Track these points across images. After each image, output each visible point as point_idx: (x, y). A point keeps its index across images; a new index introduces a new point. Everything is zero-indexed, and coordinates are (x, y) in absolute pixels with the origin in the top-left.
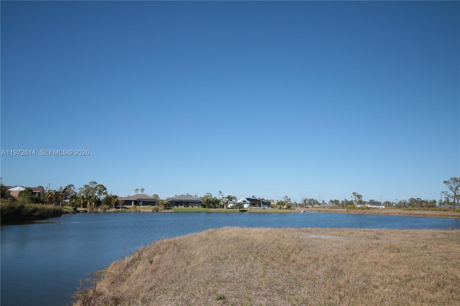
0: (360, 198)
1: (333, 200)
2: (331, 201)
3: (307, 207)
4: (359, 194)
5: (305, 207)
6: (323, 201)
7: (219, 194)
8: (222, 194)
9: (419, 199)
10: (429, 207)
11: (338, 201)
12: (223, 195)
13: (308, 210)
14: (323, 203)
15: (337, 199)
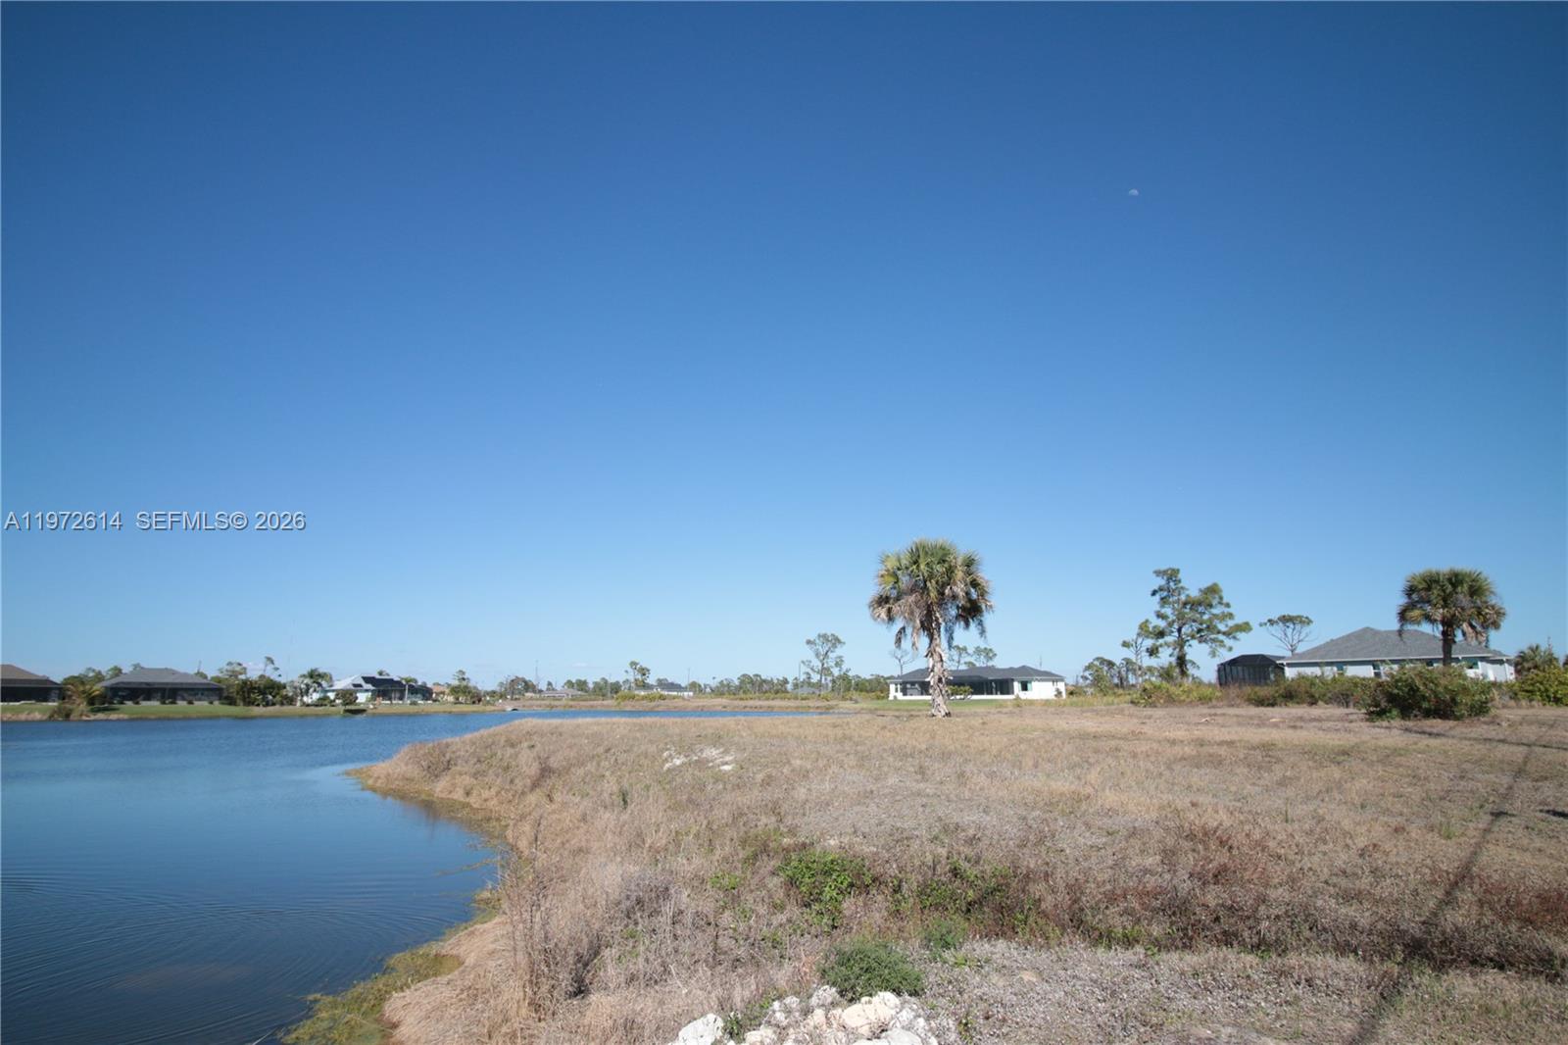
0: (644, 675)
1: (574, 681)
2: (570, 684)
3: (516, 699)
4: (644, 666)
5: (512, 699)
6: (550, 684)
7: (266, 666)
8: (277, 665)
9: (757, 675)
10: (777, 692)
11: (585, 683)
12: (277, 669)
13: (524, 706)
14: (548, 689)
15: (583, 679)
